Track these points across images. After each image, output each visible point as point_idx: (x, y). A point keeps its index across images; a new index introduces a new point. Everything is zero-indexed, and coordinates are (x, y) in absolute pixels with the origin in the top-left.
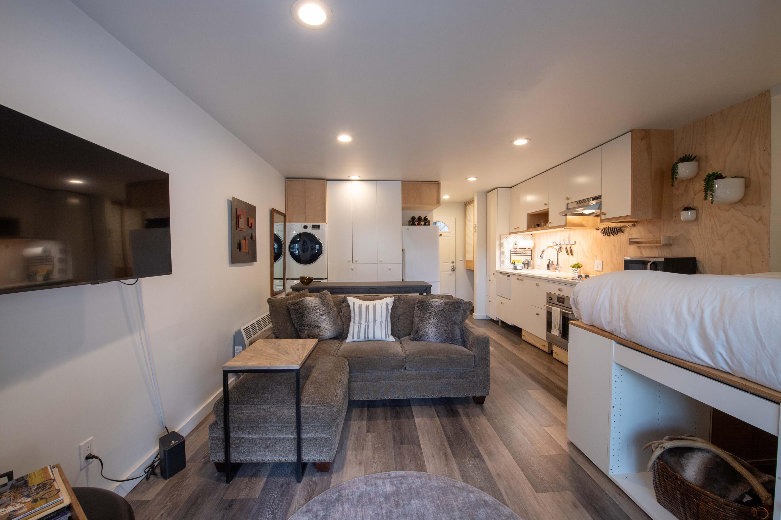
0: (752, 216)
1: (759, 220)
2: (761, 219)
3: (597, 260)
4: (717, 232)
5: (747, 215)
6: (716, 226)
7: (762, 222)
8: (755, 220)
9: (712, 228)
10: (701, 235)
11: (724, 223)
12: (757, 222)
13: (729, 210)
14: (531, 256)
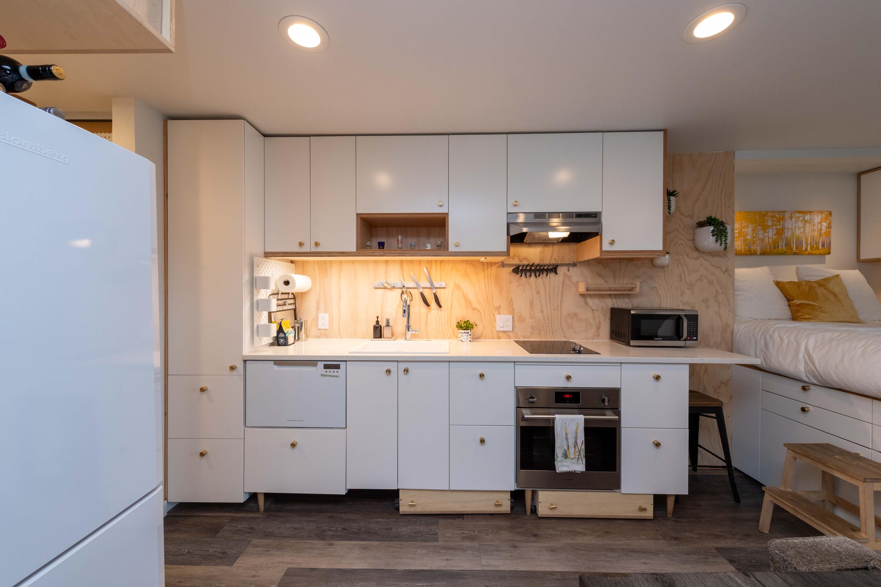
0: (719, 267)
1: (726, 271)
2: (727, 270)
3: (499, 314)
4: (685, 281)
5: (715, 266)
6: (685, 275)
7: (728, 274)
8: (722, 271)
9: (681, 276)
10: (667, 283)
11: (692, 272)
12: (724, 273)
13: (698, 258)
14: (295, 310)
